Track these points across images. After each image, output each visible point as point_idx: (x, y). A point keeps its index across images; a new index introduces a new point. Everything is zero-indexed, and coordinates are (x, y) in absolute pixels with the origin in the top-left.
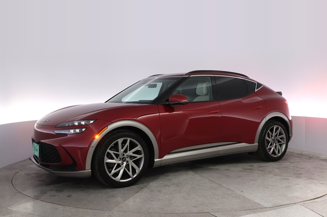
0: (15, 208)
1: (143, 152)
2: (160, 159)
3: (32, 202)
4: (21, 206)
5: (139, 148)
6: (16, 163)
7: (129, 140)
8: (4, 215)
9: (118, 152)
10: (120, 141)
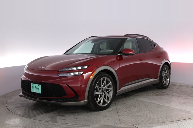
0: (8, 122)
1: (112, 86)
2: (120, 90)
3: (19, 118)
4: (12, 120)
5: (110, 83)
6: (9, 93)
7: (106, 78)
8: (1, 127)
9: (100, 87)
10: (102, 79)
